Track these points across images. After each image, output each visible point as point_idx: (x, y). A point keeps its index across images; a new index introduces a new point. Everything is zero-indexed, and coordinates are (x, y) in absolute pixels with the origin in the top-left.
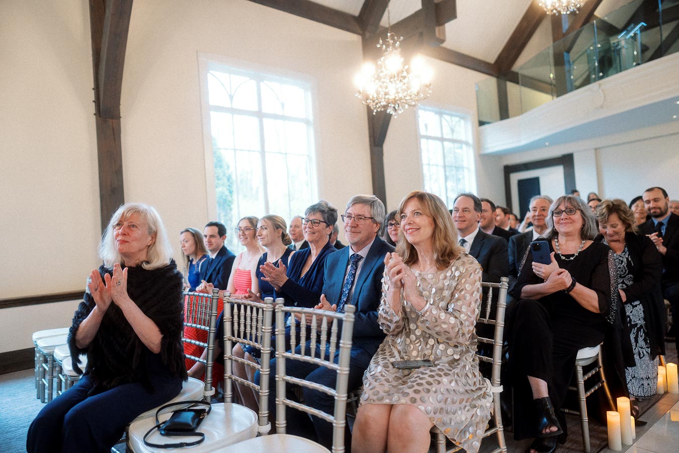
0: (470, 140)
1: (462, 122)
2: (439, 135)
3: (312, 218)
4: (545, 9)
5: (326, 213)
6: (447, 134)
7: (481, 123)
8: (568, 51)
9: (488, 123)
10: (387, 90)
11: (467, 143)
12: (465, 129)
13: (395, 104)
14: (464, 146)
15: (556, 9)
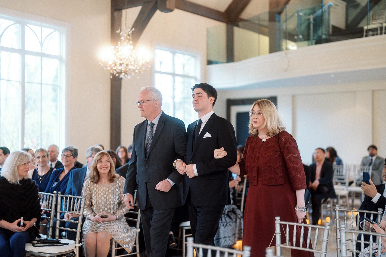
1: (193, 59)
2: (171, 71)
3: (66, 154)
5: (73, 151)
6: (179, 71)
7: (210, 63)
8: (280, 13)
9: (216, 63)
11: (195, 79)
12: (195, 67)
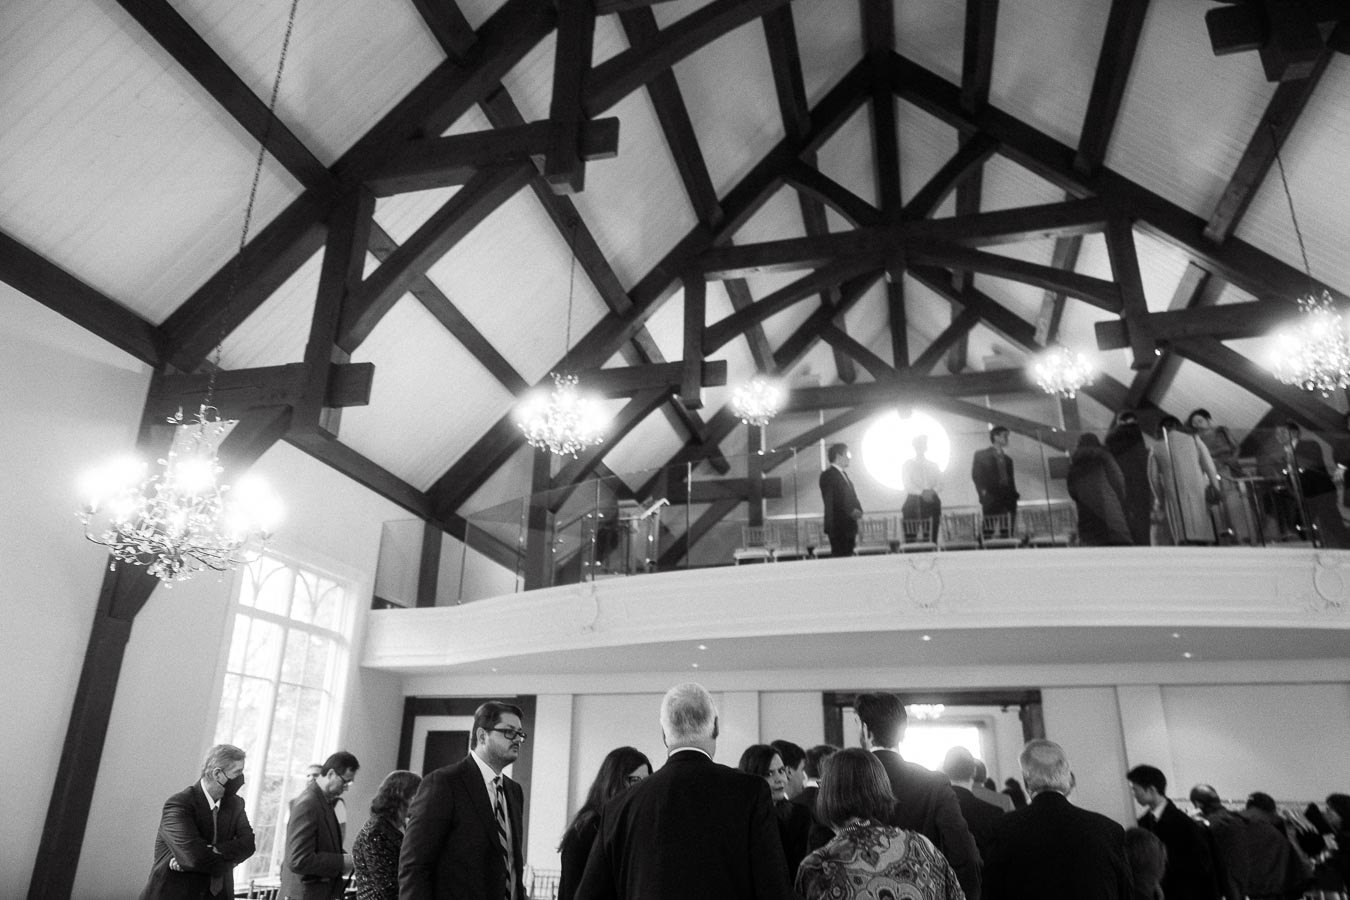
0: (349, 632)
1: (340, 591)
2: (282, 612)
4: (527, 436)
6: (300, 614)
7: (379, 603)
8: (554, 510)
9: (394, 605)
10: (163, 522)
11: (339, 639)
12: (343, 609)
13: (172, 560)
14: (332, 644)
15: (544, 442)
